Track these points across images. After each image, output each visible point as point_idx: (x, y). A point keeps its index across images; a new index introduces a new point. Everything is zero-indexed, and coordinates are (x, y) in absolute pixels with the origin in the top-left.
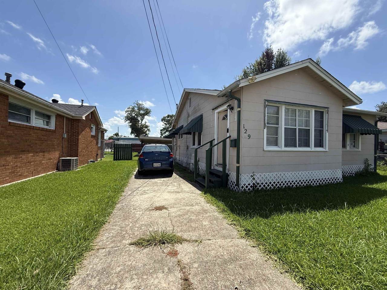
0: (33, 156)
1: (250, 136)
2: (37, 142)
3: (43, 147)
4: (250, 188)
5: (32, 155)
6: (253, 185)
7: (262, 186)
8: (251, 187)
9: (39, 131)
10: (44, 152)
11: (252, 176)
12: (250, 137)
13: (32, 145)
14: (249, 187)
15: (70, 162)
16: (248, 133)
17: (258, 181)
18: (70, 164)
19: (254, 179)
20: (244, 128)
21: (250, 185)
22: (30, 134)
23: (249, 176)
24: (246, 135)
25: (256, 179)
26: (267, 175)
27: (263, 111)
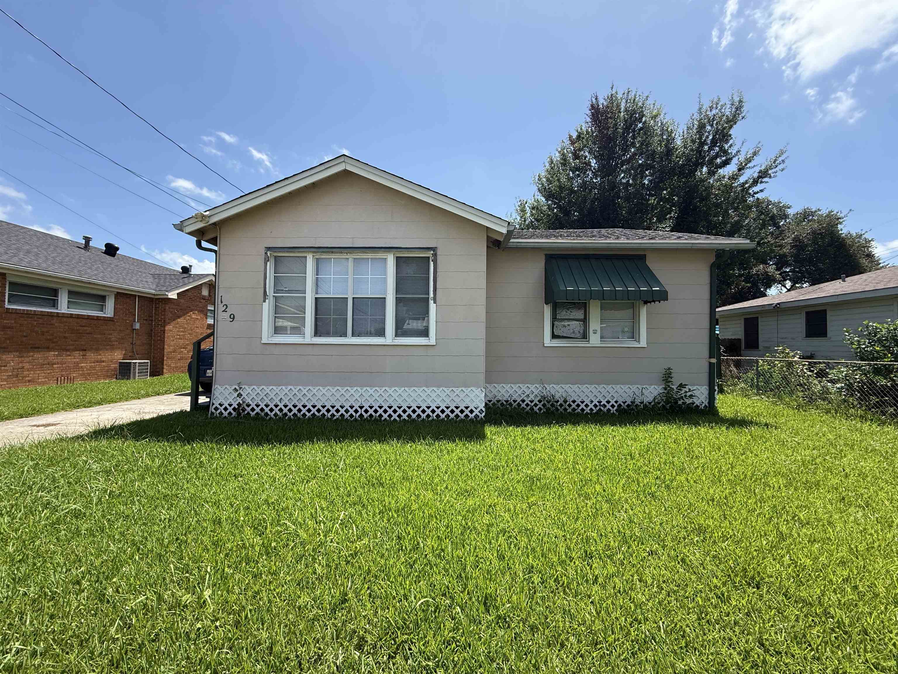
0: (57, 356)
1: (234, 316)
2: (67, 335)
3: (82, 343)
4: (232, 412)
5: (56, 353)
6: (237, 407)
7: (258, 410)
8: (234, 409)
9: (71, 320)
10: (85, 350)
11: (237, 391)
12: (234, 318)
13: (55, 340)
14: (230, 409)
15: (130, 367)
16: (230, 311)
17: (248, 400)
18: (130, 370)
19: (240, 395)
20: (222, 302)
21: (232, 407)
22: (52, 324)
23: (231, 390)
24: (226, 315)
25: (244, 395)
26: (267, 389)
27: (263, 269)
